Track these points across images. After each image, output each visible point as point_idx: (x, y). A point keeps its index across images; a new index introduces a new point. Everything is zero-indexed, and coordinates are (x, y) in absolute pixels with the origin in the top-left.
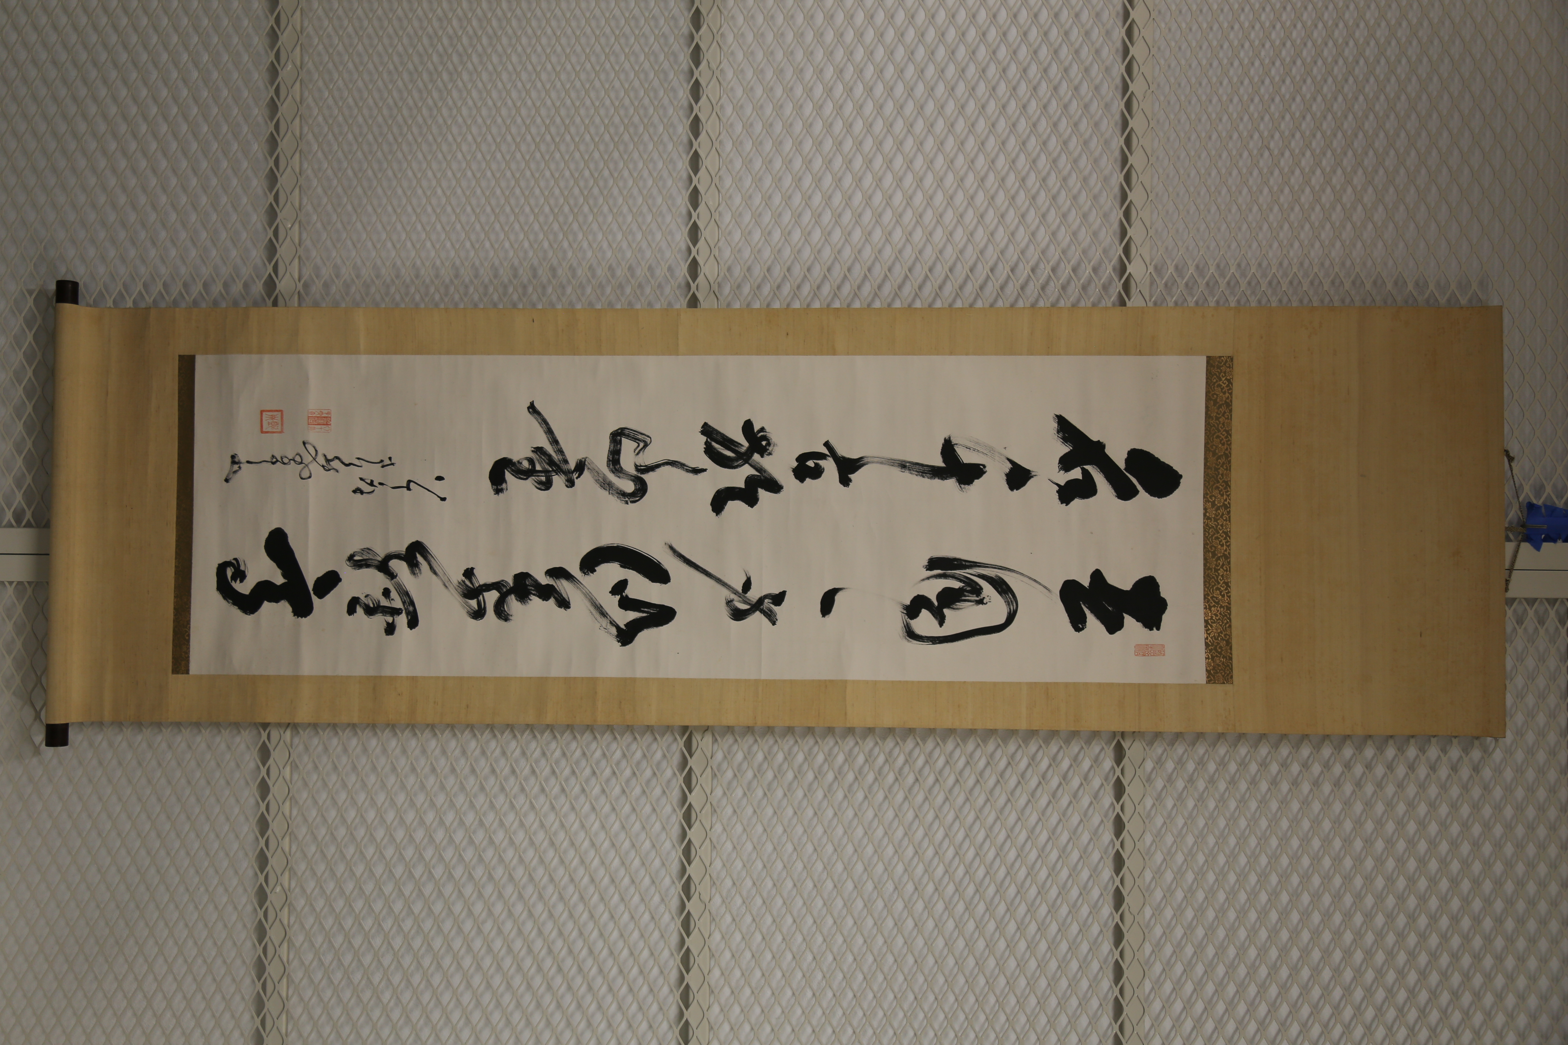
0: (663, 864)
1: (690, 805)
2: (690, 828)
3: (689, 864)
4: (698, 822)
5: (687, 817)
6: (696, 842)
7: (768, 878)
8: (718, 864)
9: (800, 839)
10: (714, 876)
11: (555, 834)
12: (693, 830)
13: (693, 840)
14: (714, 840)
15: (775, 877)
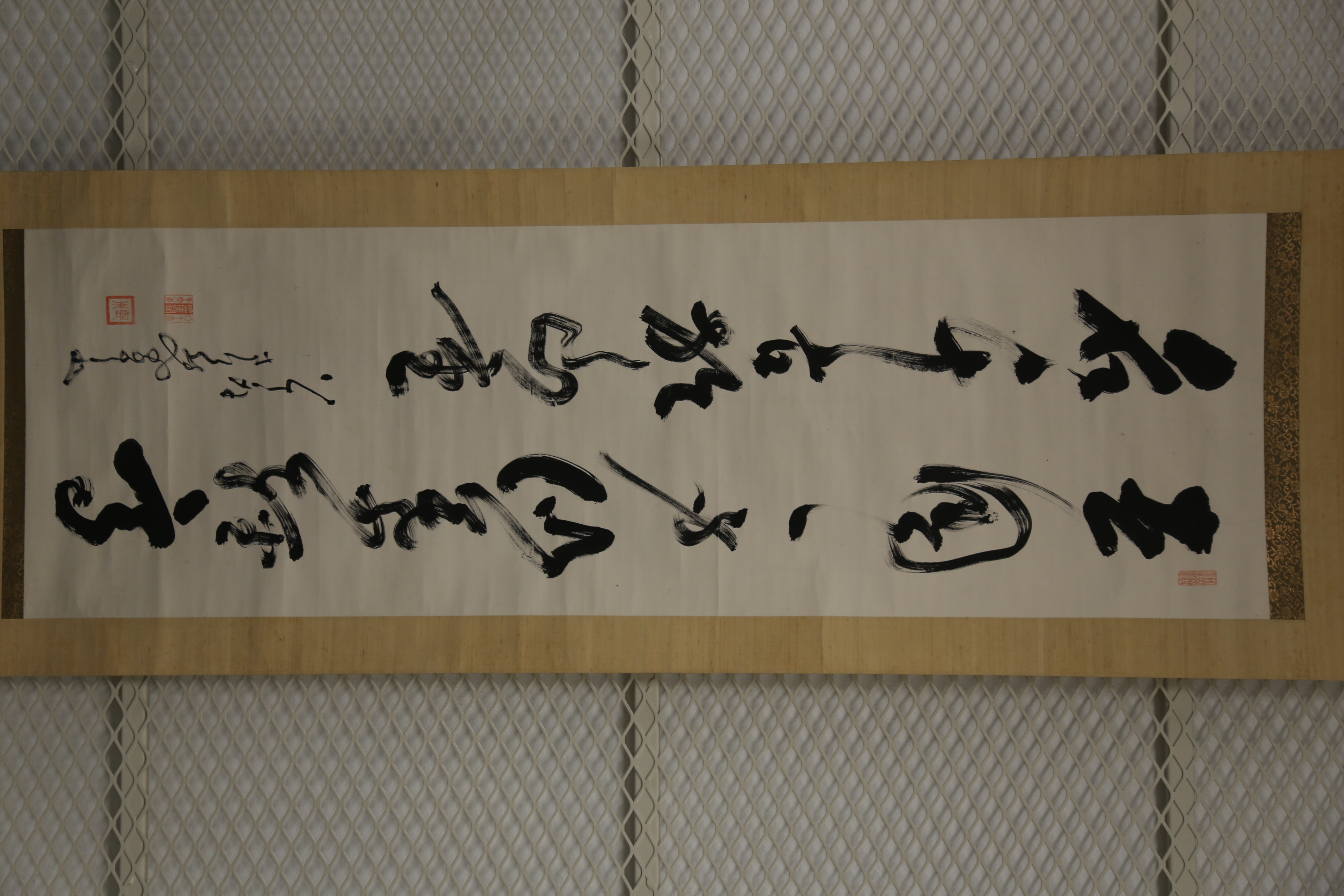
0: (602, 843)
1: (634, 770)
2: (634, 798)
3: (634, 842)
4: (643, 791)
5: (630, 784)
6: (641, 816)
7: (730, 860)
8: (668, 842)
9: (767, 811)
10: (664, 856)
11: (470, 806)
12: (637, 800)
13: (637, 812)
14: (663, 813)
15: (738, 857)
